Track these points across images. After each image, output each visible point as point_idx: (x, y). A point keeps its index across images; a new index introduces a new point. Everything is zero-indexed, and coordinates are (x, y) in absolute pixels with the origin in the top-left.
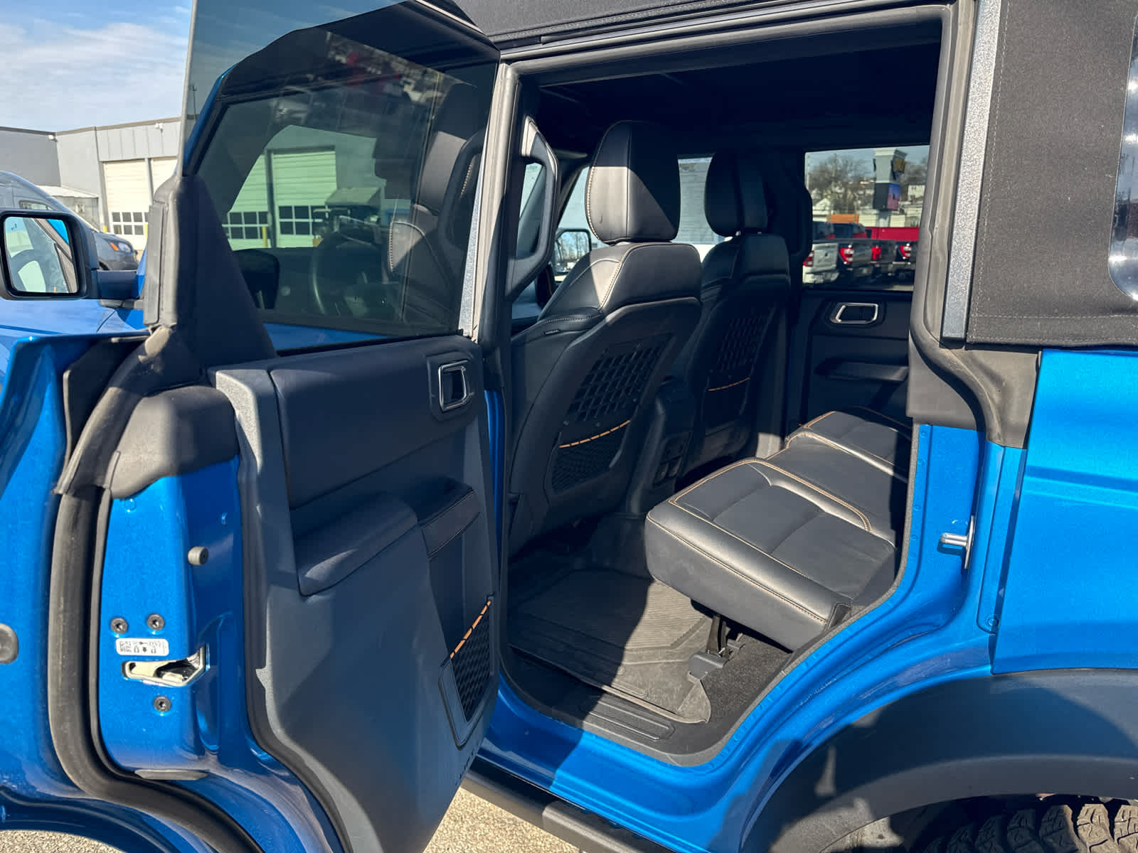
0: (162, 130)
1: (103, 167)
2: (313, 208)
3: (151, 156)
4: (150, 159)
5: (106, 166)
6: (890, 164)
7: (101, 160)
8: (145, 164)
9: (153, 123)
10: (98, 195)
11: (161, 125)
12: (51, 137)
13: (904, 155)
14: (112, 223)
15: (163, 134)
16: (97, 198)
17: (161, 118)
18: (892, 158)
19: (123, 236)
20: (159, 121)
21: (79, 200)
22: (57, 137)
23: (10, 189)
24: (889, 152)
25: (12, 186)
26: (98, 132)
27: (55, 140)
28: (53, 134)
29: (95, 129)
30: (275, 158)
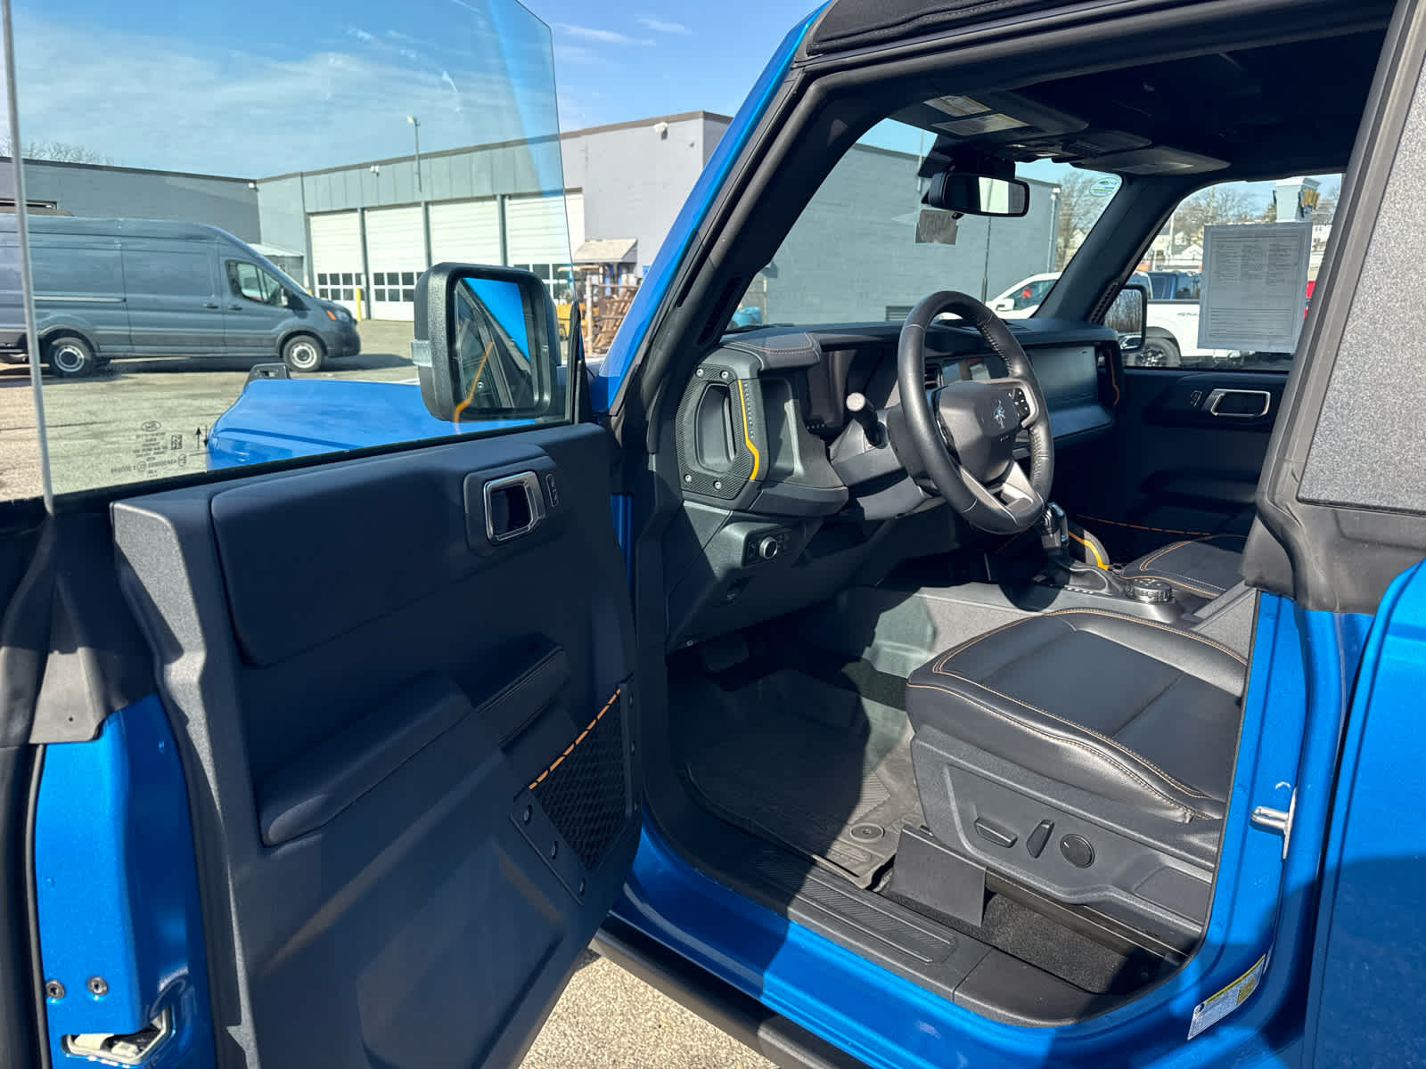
0: (378, 174)
1: (309, 220)
2: (556, 266)
3: (365, 205)
4: (363, 209)
5: (313, 219)
6: (1297, 196)
7: (308, 210)
8: (356, 216)
9: (367, 165)
10: (304, 254)
11: (377, 168)
12: (251, 185)
13: (1317, 184)
14: (318, 287)
15: (380, 177)
16: (302, 258)
17: (376, 159)
18: (1299, 190)
19: (342, 303)
20: (375, 164)
21: (280, 259)
22: (258, 186)
23: (215, 247)
24: (1297, 181)
25: (218, 243)
26: (305, 179)
27: (256, 189)
28: (254, 182)
29: (302, 175)
30: (510, 205)
